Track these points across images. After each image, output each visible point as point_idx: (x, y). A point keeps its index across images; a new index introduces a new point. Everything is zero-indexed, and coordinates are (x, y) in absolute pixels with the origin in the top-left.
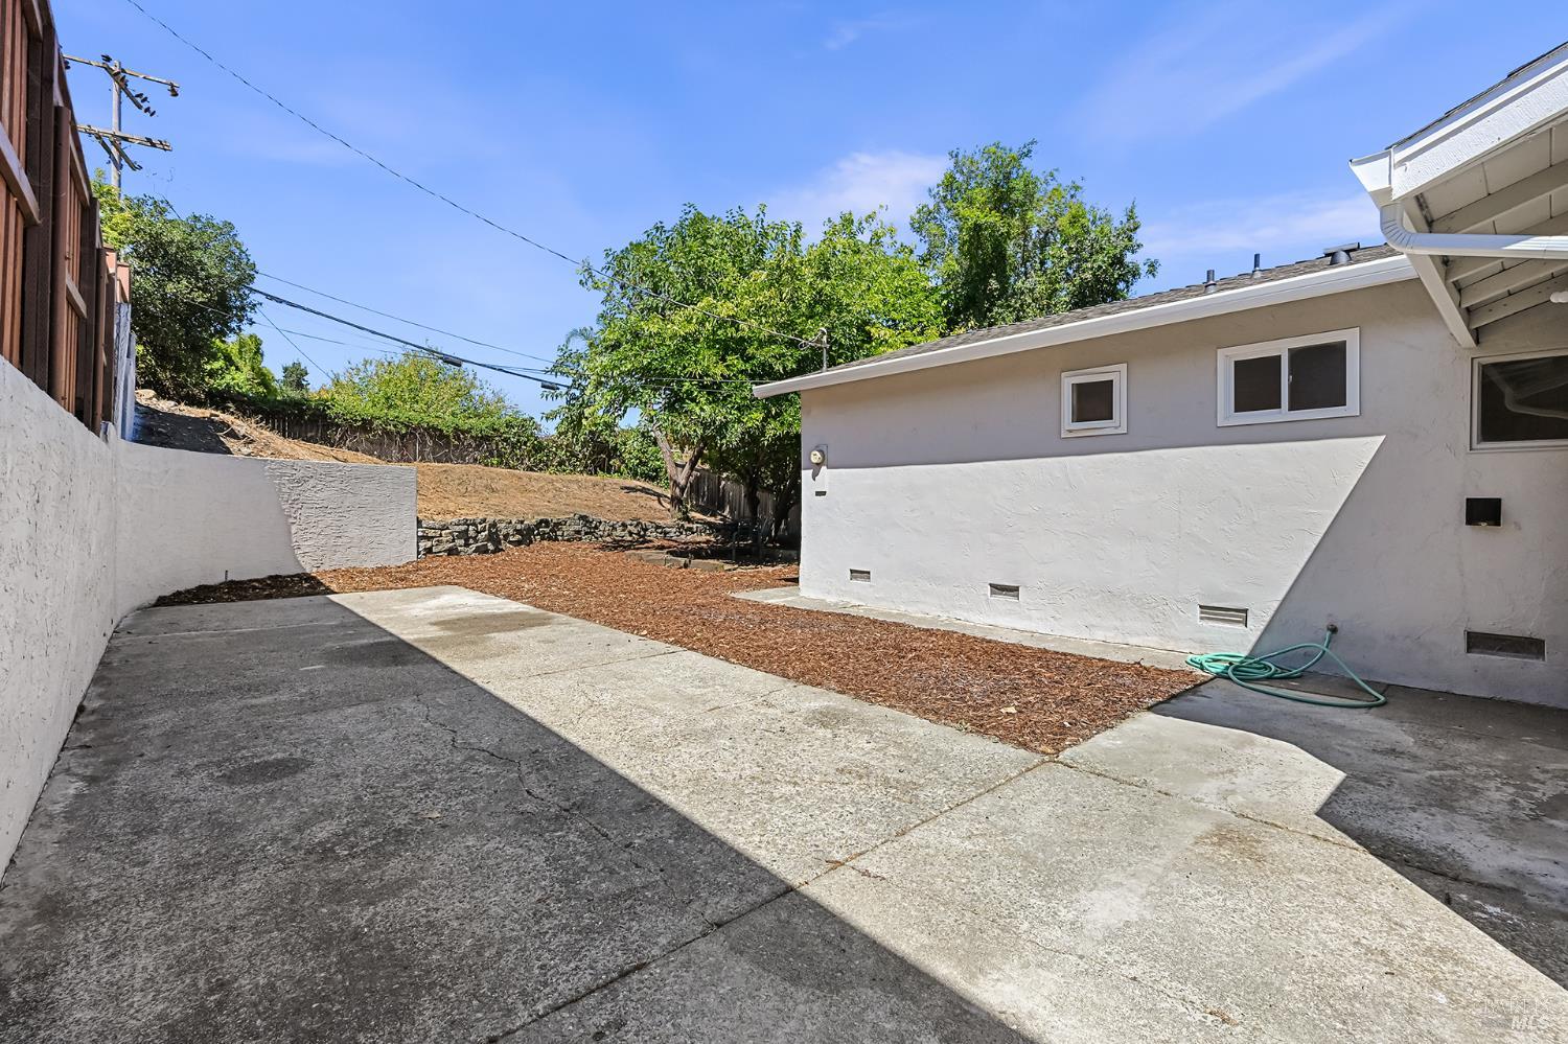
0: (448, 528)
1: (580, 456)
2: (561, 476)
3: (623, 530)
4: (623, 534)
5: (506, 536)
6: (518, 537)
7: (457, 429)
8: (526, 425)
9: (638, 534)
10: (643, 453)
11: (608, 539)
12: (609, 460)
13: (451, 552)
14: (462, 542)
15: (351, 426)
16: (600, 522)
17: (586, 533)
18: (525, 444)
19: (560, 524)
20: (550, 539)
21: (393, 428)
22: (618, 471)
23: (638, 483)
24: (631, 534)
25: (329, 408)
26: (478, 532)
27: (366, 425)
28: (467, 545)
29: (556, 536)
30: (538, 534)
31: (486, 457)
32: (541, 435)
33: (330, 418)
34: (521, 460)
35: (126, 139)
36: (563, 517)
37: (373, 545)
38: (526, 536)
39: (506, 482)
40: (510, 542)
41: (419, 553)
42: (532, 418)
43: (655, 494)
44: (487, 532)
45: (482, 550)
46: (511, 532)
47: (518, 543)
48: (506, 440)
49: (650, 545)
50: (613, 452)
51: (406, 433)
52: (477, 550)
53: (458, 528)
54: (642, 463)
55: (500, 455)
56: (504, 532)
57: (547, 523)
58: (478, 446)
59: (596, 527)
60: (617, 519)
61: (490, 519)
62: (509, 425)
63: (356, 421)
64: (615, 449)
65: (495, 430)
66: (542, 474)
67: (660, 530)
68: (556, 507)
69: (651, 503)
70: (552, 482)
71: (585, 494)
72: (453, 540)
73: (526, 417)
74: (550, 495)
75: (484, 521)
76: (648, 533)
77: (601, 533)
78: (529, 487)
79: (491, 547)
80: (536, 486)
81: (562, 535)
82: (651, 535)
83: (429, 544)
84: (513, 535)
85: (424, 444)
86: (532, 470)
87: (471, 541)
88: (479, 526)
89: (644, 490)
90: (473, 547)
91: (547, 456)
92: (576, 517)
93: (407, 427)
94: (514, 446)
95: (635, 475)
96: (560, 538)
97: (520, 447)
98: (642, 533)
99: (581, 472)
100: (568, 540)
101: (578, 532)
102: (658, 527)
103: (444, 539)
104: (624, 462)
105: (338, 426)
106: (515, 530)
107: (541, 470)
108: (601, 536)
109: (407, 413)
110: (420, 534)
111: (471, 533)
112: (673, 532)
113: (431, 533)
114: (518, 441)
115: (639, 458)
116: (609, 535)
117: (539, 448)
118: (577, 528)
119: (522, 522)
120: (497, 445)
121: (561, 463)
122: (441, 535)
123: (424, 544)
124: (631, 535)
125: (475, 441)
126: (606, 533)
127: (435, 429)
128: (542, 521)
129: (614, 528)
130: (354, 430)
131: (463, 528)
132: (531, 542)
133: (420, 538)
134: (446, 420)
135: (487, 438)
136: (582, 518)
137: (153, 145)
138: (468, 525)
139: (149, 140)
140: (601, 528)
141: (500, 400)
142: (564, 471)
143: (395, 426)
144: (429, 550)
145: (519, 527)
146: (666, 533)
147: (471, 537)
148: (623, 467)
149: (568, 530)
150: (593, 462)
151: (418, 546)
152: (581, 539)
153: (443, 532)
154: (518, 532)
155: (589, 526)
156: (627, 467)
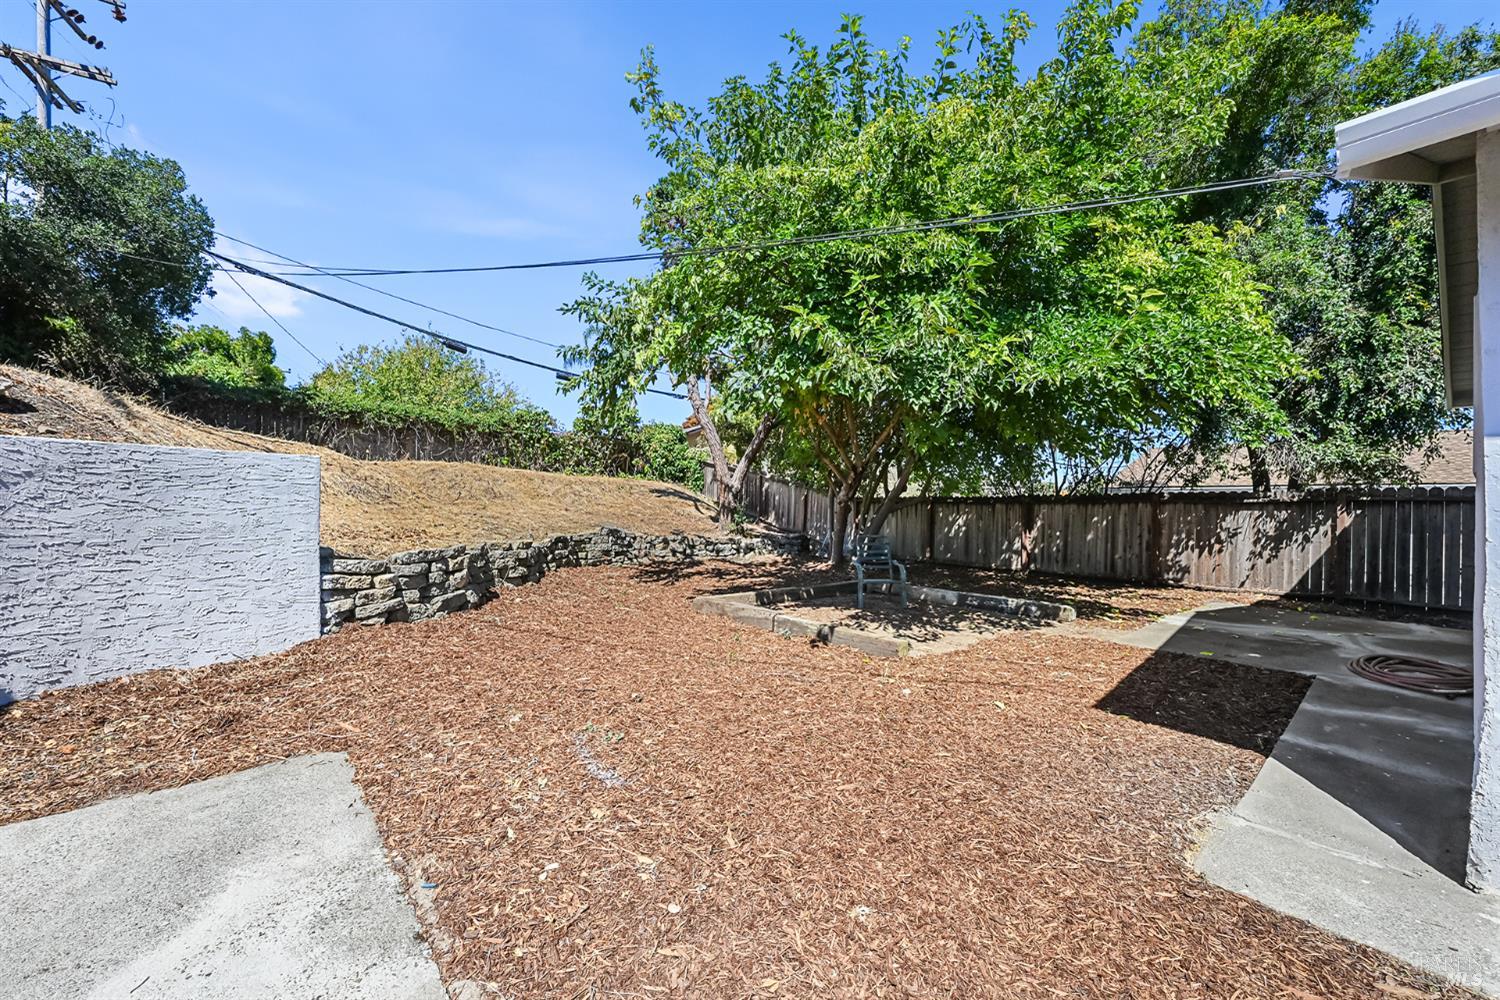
0: (387, 570)
1: (600, 455)
2: (581, 477)
3: (664, 548)
4: (664, 553)
5: (503, 571)
6: (522, 570)
7: (461, 424)
8: (540, 420)
9: (684, 553)
10: (670, 451)
11: (645, 561)
12: (632, 460)
13: (391, 616)
14: (415, 594)
15: (338, 419)
16: (635, 538)
17: (617, 554)
18: (539, 441)
19: (582, 542)
20: (568, 564)
21: (386, 422)
22: (642, 472)
23: (670, 486)
24: (674, 552)
25: (310, 398)
26: (448, 573)
27: (355, 418)
28: (425, 598)
29: (578, 559)
30: (553, 560)
31: (495, 457)
32: (557, 432)
33: (312, 410)
34: (534, 459)
35: (57, 67)
36: (588, 532)
37: (214, 617)
38: (534, 567)
39: (513, 485)
40: (509, 580)
41: (324, 623)
42: (546, 412)
43: (690, 498)
44: (465, 572)
45: (456, 606)
46: (511, 564)
47: (523, 579)
48: (516, 437)
49: (701, 568)
50: (636, 450)
51: (403, 428)
52: (446, 606)
53: (407, 570)
54: (668, 463)
55: (511, 454)
56: (499, 563)
57: (563, 541)
58: (485, 444)
59: (630, 545)
60: (655, 532)
61: (474, 547)
62: (520, 419)
63: (343, 414)
64: (638, 447)
65: (504, 425)
66: (557, 474)
67: (711, 548)
68: (575, 517)
69: (688, 509)
70: (569, 484)
71: (608, 498)
72: (398, 592)
73: (539, 410)
74: (568, 500)
75: (461, 551)
76: (696, 552)
77: (636, 552)
78: (542, 491)
79: (472, 597)
80: (552, 489)
81: (586, 558)
82: (701, 554)
83: (346, 604)
84: (514, 568)
85: (423, 441)
86: (546, 470)
87: (434, 591)
88: (451, 563)
89: (676, 493)
90: (438, 601)
91: (563, 455)
92: (605, 531)
93: (404, 421)
94: (526, 444)
95: (661, 477)
96: (583, 562)
97: (533, 445)
98: (688, 551)
99: (602, 473)
100: (594, 565)
101: (607, 553)
102: (708, 543)
103: (378, 592)
104: (648, 461)
105: (323, 419)
106: (518, 559)
107: (557, 470)
108: (636, 557)
109: (405, 405)
110: (327, 586)
111: (435, 576)
112: (728, 550)
113: (351, 583)
114: (531, 438)
115: (665, 457)
116: (646, 555)
117: (554, 446)
118: (605, 546)
119: (528, 546)
120: (508, 442)
121: (578, 463)
122: (372, 586)
123: (333, 607)
124: (674, 555)
125: (482, 437)
126: (642, 553)
127: (436, 424)
128: (558, 540)
129: (653, 546)
130: (341, 424)
131: (418, 568)
132: (542, 574)
133: (326, 595)
134: (449, 412)
135: (496, 435)
136: (613, 532)
137: (92, 77)
138: (430, 563)
139: (85, 68)
140: (636, 545)
141: (511, 394)
142: (582, 471)
143: (389, 420)
144: (348, 616)
145: (523, 554)
146: (718, 552)
147: (434, 584)
148: (647, 467)
149: (593, 550)
150: (614, 461)
151: (323, 611)
152: (610, 562)
153: (377, 579)
154: (521, 562)
155: (621, 544)
156: (651, 466)
